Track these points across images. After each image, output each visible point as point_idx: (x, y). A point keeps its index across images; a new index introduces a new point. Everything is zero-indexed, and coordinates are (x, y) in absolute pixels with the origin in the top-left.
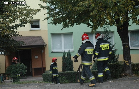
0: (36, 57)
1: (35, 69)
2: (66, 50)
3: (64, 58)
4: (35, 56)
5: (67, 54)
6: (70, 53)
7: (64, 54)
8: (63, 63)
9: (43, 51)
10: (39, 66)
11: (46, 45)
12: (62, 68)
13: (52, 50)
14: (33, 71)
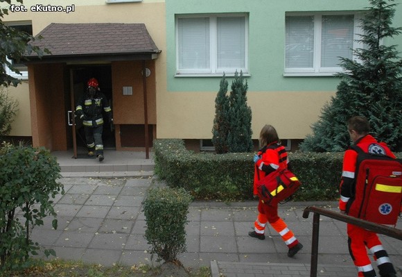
0: (128, 91)
2: (230, 71)
3: (221, 100)
4: (124, 88)
5: (233, 87)
6: (244, 83)
9: (148, 72)
10: (134, 118)
11: (159, 53)
13: (177, 69)
14: (118, 134)
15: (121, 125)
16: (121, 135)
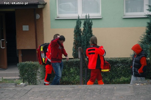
0: (26, 28)
1: (24, 51)
3: (77, 31)
4: (23, 26)
5: (85, 24)
6: (90, 22)
7: (77, 22)
8: (74, 41)
9: (38, 16)
10: (30, 45)
11: (45, 4)
12: (72, 52)
13: (58, 14)
14: (20, 56)
15: (22, 50)
16: (22, 57)
